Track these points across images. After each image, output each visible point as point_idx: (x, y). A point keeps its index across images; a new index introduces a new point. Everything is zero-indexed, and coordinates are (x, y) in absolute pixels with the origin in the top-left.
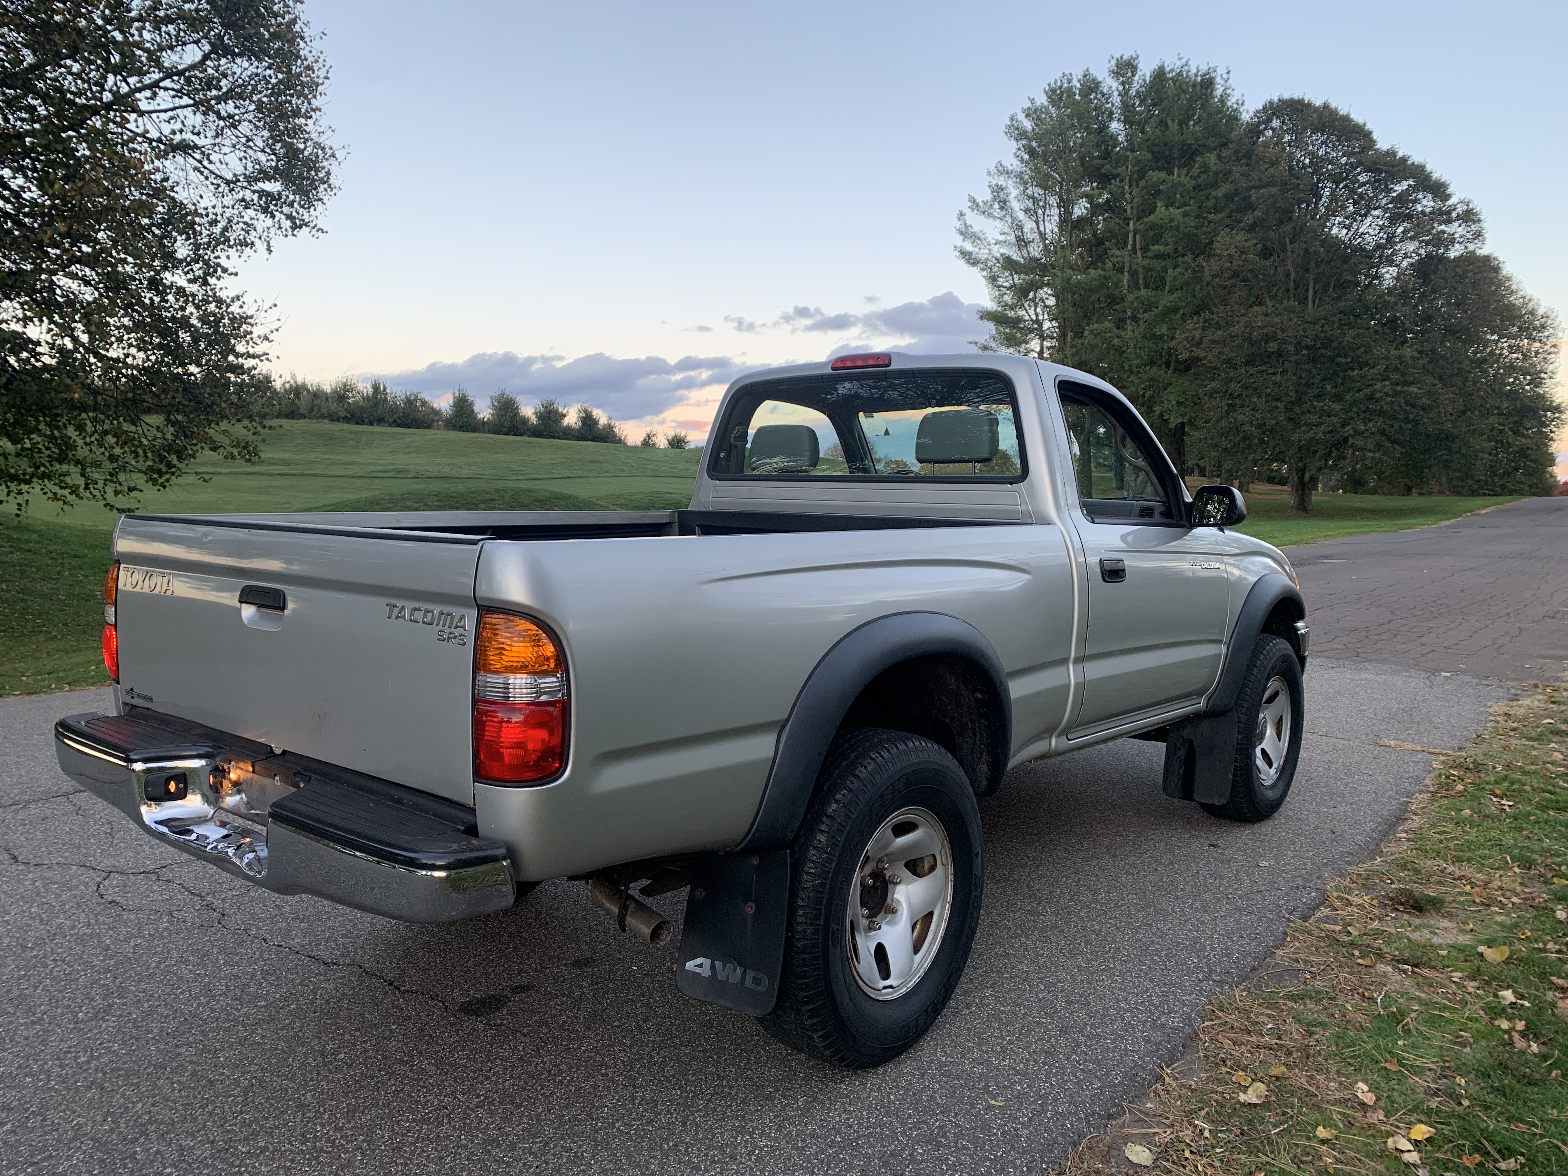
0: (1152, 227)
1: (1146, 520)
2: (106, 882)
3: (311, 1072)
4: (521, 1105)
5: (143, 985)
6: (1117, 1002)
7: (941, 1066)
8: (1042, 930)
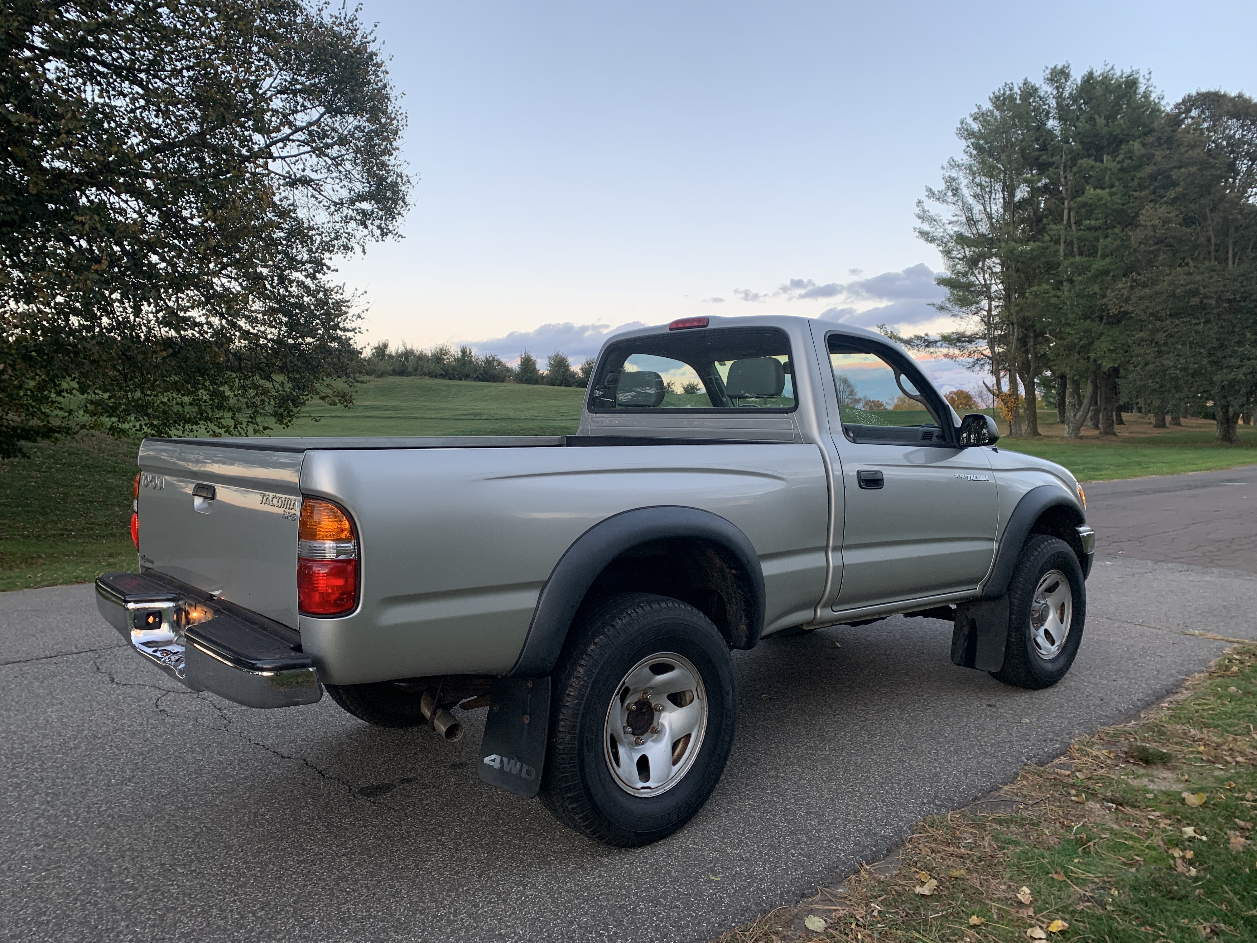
0: (1084, 205)
1: (928, 442)
2: (163, 698)
3: (243, 826)
4: (373, 856)
5: (160, 765)
6: (847, 815)
7: (688, 850)
8: (815, 761)
